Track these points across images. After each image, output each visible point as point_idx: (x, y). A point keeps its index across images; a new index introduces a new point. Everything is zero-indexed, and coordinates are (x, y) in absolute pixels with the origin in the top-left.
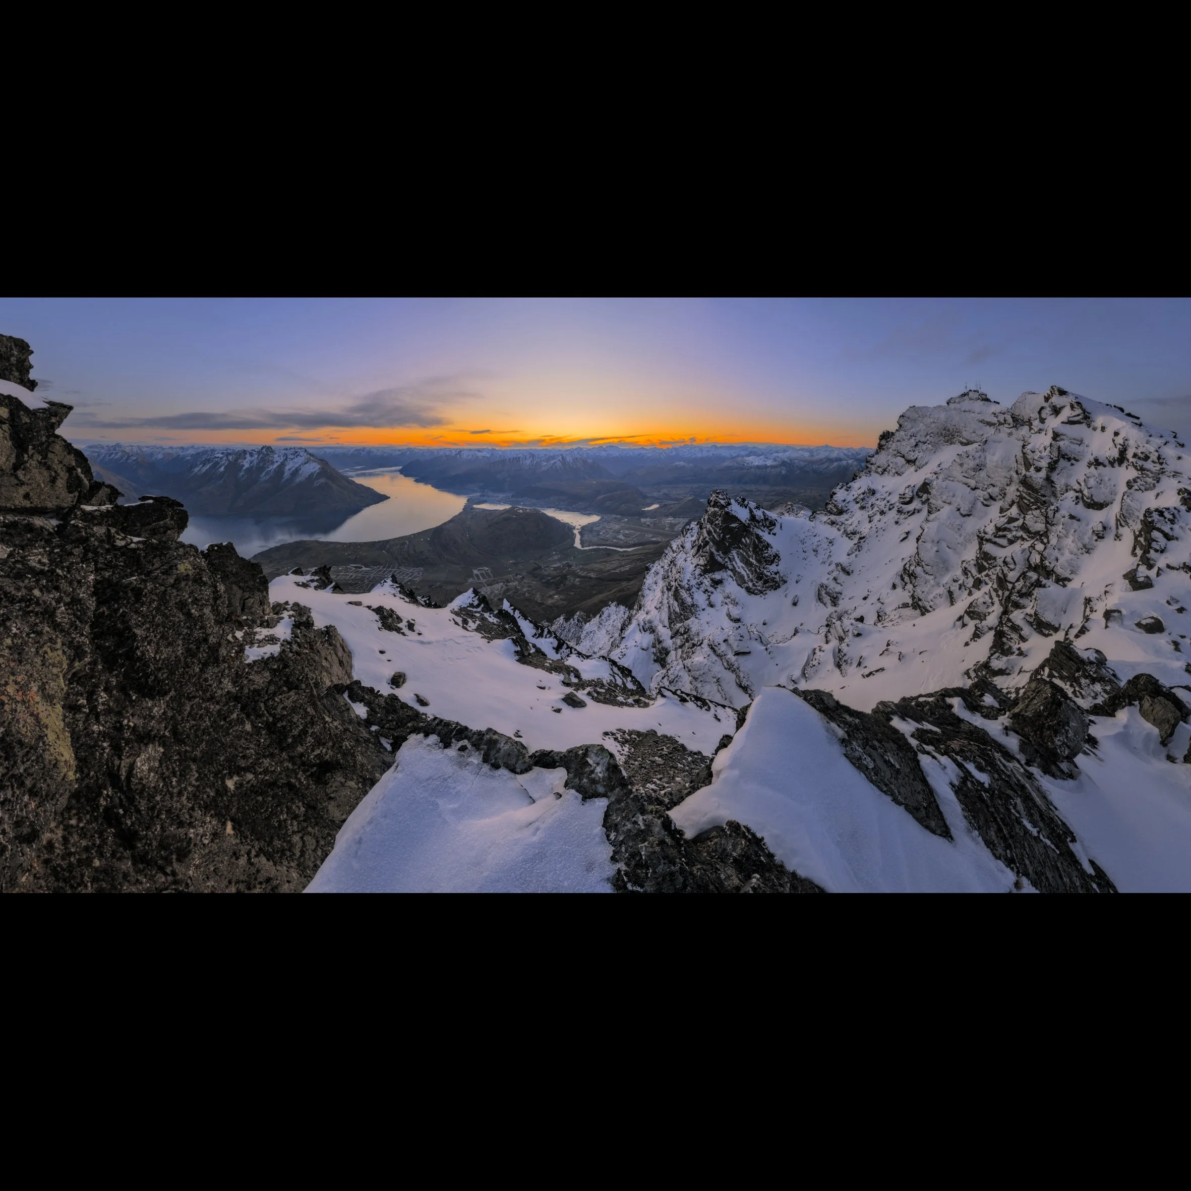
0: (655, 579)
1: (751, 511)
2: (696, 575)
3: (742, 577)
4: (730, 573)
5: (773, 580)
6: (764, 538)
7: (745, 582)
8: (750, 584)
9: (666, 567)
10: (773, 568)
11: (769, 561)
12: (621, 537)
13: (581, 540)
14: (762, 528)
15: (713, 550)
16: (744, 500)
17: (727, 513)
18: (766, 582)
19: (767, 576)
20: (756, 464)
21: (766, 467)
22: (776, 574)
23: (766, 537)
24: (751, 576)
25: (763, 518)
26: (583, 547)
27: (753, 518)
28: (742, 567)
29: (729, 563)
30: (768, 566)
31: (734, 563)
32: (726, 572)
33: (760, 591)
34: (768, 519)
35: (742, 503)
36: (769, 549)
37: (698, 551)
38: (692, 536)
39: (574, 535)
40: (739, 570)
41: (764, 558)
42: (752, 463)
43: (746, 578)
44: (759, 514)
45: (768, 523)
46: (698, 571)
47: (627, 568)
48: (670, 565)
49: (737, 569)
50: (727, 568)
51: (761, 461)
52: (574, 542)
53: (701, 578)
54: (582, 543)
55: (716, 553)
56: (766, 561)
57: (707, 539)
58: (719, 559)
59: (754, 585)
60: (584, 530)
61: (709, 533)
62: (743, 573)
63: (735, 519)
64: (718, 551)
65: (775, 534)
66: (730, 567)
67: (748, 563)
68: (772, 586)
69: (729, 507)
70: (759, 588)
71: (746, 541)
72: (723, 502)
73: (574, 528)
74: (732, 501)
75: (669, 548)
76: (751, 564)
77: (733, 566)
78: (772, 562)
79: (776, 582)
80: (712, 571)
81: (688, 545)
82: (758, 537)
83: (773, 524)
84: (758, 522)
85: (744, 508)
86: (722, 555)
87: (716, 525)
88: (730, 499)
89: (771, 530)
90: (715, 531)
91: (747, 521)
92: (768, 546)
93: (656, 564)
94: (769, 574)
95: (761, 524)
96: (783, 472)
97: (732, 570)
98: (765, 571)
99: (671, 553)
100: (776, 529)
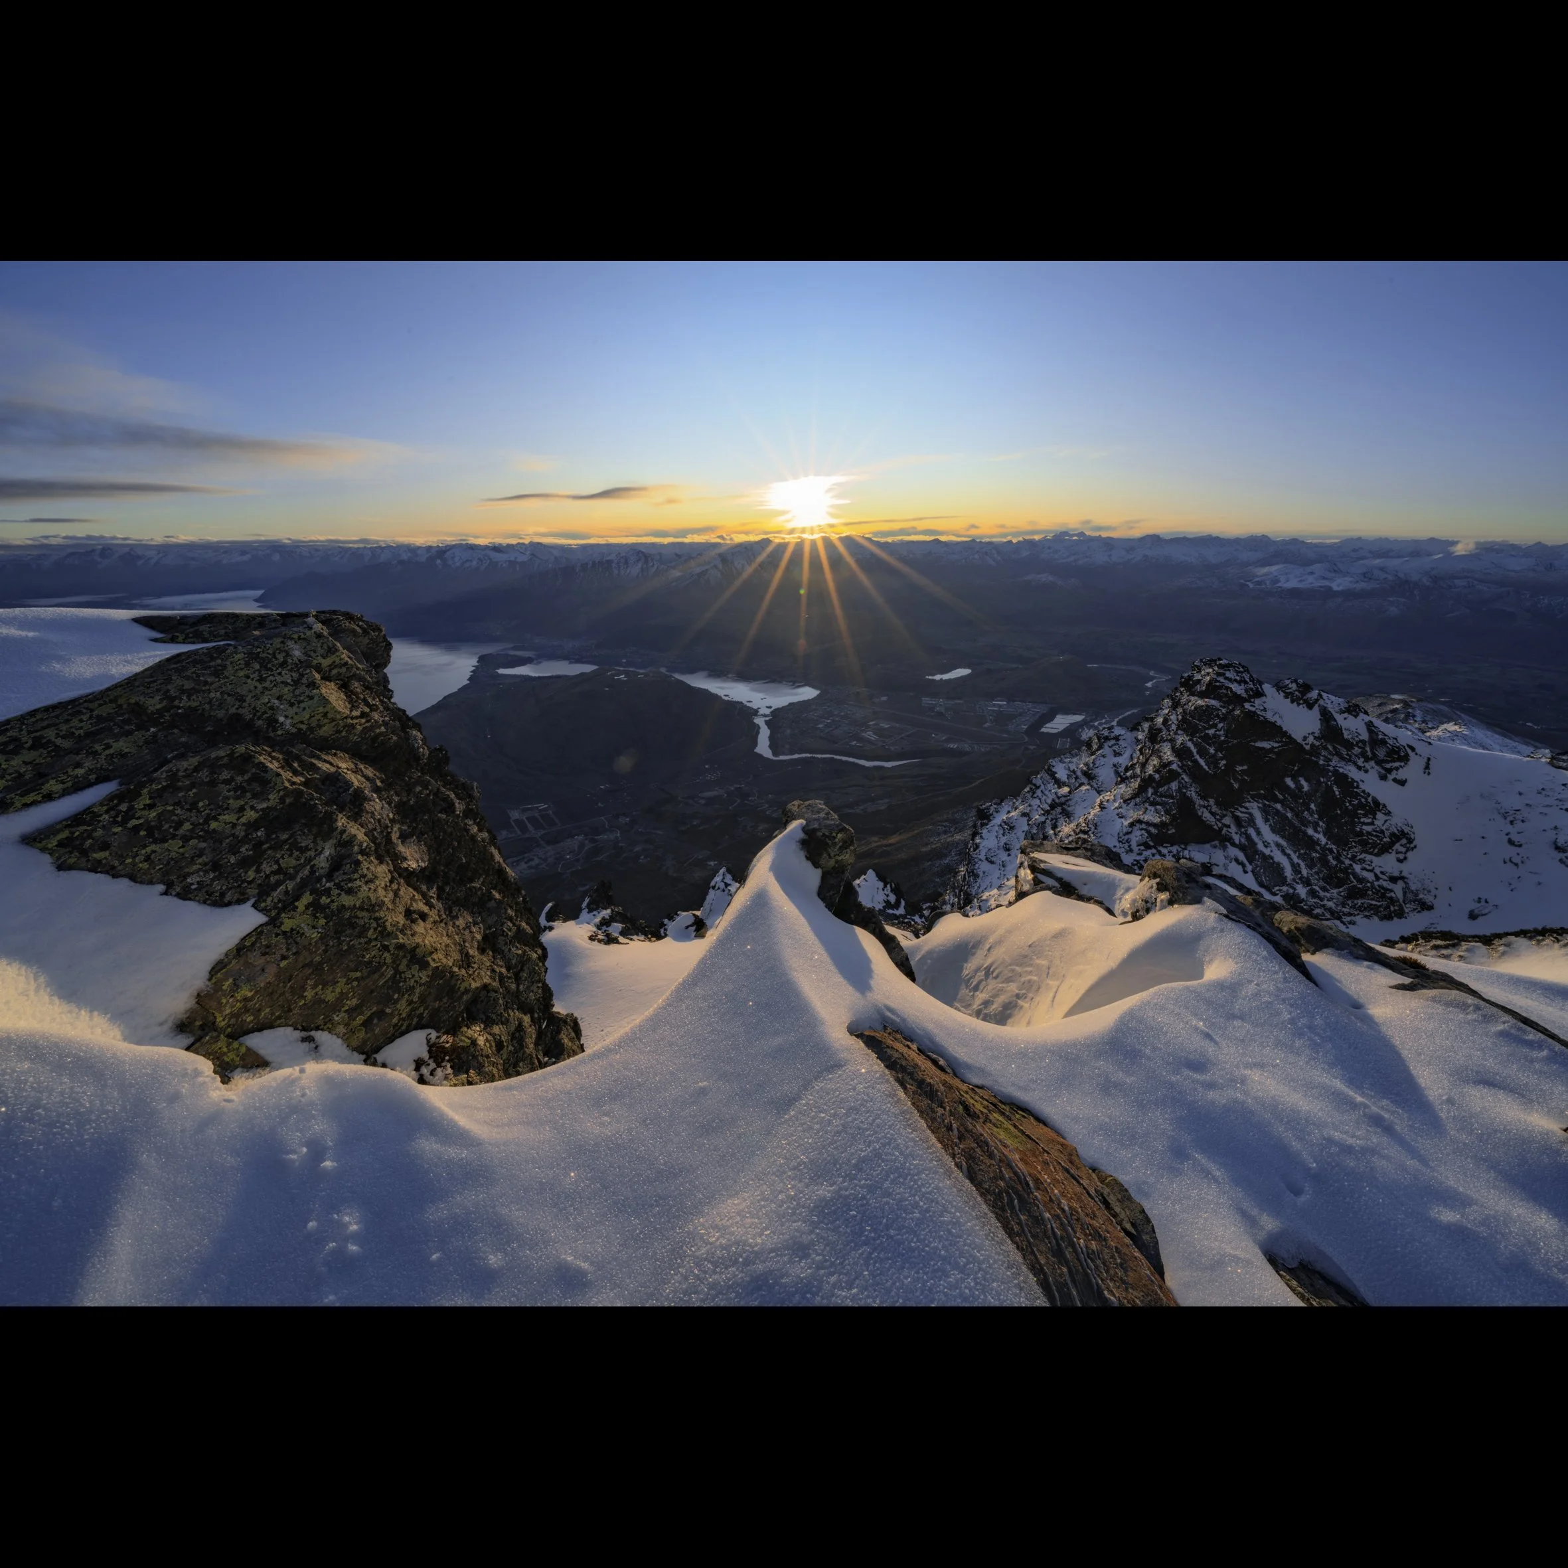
0: (1003, 840)
1: (1326, 716)
2: (1134, 844)
3: (1277, 869)
4: (1234, 852)
5: (1382, 893)
6: (1362, 786)
7: (1284, 881)
8: (1302, 891)
9: (1037, 817)
10: (1387, 863)
11: (1374, 845)
12: (869, 735)
13: (771, 738)
14: (1360, 762)
15: (1192, 793)
16: (1306, 688)
17: (1251, 715)
18: (1353, 894)
19: (1361, 880)
20: (1293, 584)
21: (1328, 593)
22: (1394, 880)
23: (1370, 782)
24: (1305, 872)
25: (1365, 736)
26: (775, 754)
27: (1330, 732)
28: (1278, 845)
29: (1233, 829)
30: (1368, 857)
31: (1251, 831)
32: (1225, 848)
33: (1330, 910)
34: (1384, 742)
35: (1301, 696)
36: (1379, 815)
37: (1142, 789)
38: (1117, 754)
39: (757, 728)
40: (1267, 852)
41: (1361, 833)
42: (1276, 581)
43: (1288, 872)
44: (1353, 726)
45: (1381, 753)
46: (1137, 836)
47: (882, 805)
48: (1047, 812)
49: (1260, 846)
50: (1230, 840)
51: (1310, 579)
52: (755, 744)
53: (1148, 853)
54: (774, 745)
55: (1198, 801)
56: (1364, 843)
57: (1174, 767)
58: (1207, 816)
59: (1313, 893)
60: (777, 718)
61: (1181, 752)
62: (1279, 857)
63: (1274, 730)
64: (1204, 798)
65: (1402, 783)
66: (1236, 838)
67: (1296, 838)
68: (1375, 910)
69: (1258, 701)
70: (1330, 904)
71: (1300, 787)
72: (1238, 689)
73: (755, 712)
74: (1267, 688)
75: (1043, 774)
76: (1311, 843)
77: (1249, 838)
78: (1385, 849)
79: (1392, 901)
80: (1182, 840)
81: (1105, 774)
82: (1344, 782)
83: (1399, 755)
84: (1349, 745)
85: (1303, 709)
86: (1214, 809)
87: (1206, 738)
88: (1261, 683)
89: (1389, 771)
90: (1203, 752)
91: (1311, 739)
92: (1376, 807)
93: (1006, 806)
94: (1370, 876)
95: (1357, 750)
96: (1393, 610)
97: (1242, 847)
98: (1357, 868)
99: (1051, 786)
100: (1411, 771)
